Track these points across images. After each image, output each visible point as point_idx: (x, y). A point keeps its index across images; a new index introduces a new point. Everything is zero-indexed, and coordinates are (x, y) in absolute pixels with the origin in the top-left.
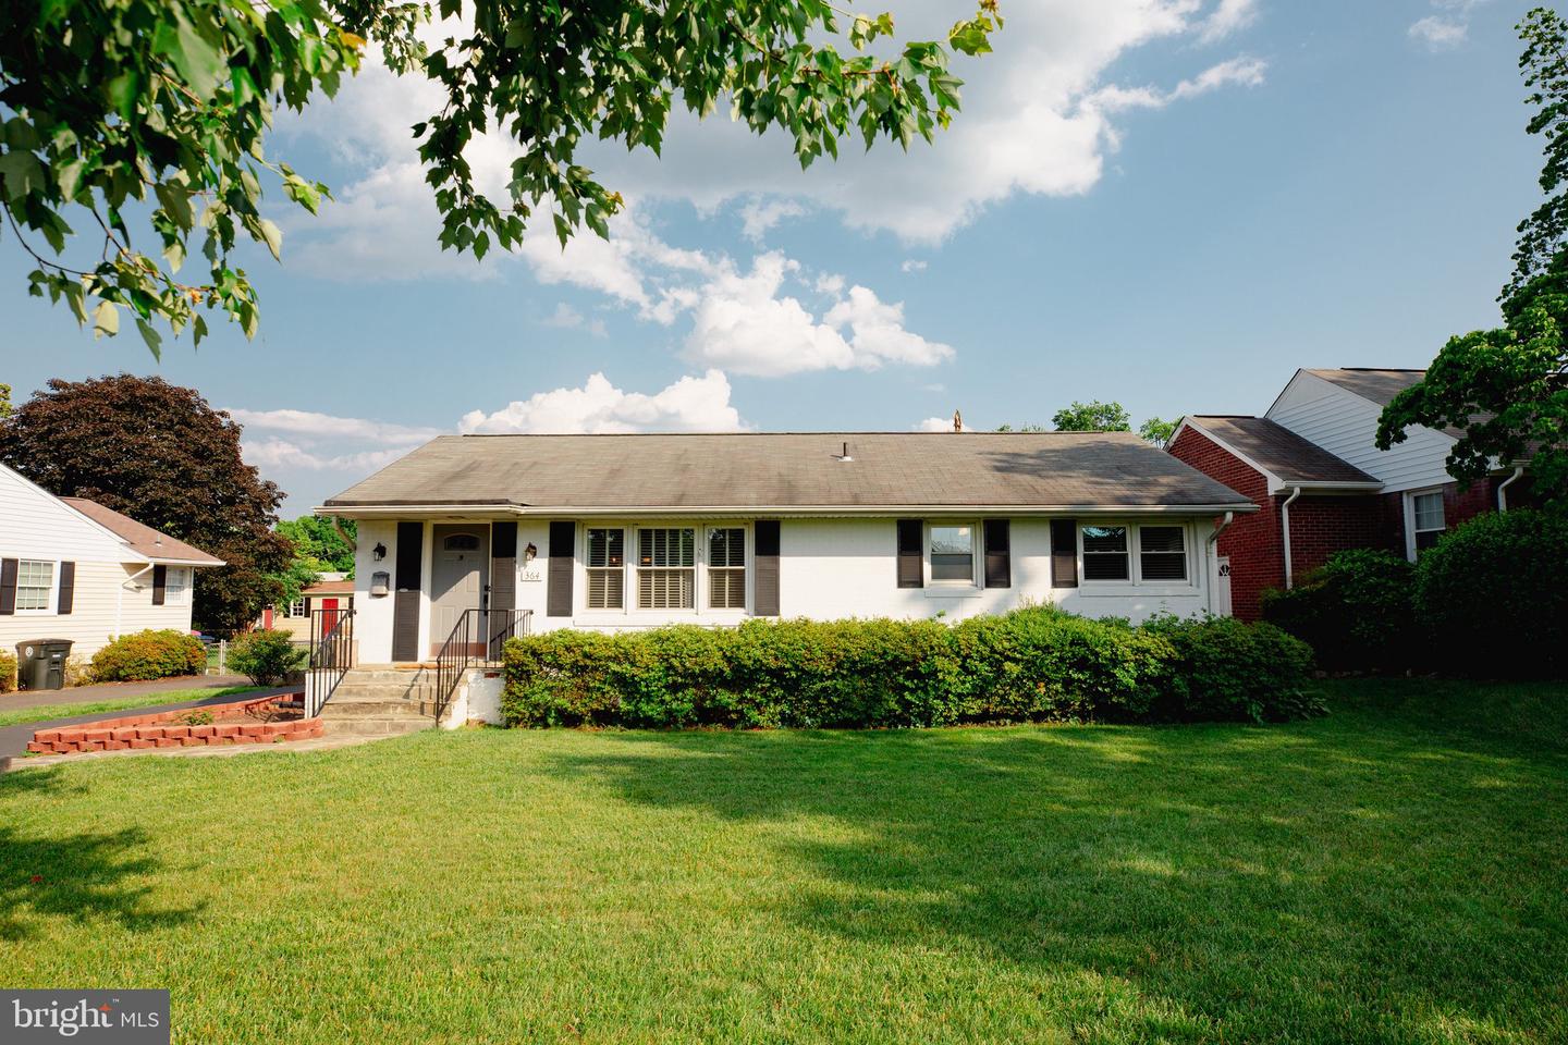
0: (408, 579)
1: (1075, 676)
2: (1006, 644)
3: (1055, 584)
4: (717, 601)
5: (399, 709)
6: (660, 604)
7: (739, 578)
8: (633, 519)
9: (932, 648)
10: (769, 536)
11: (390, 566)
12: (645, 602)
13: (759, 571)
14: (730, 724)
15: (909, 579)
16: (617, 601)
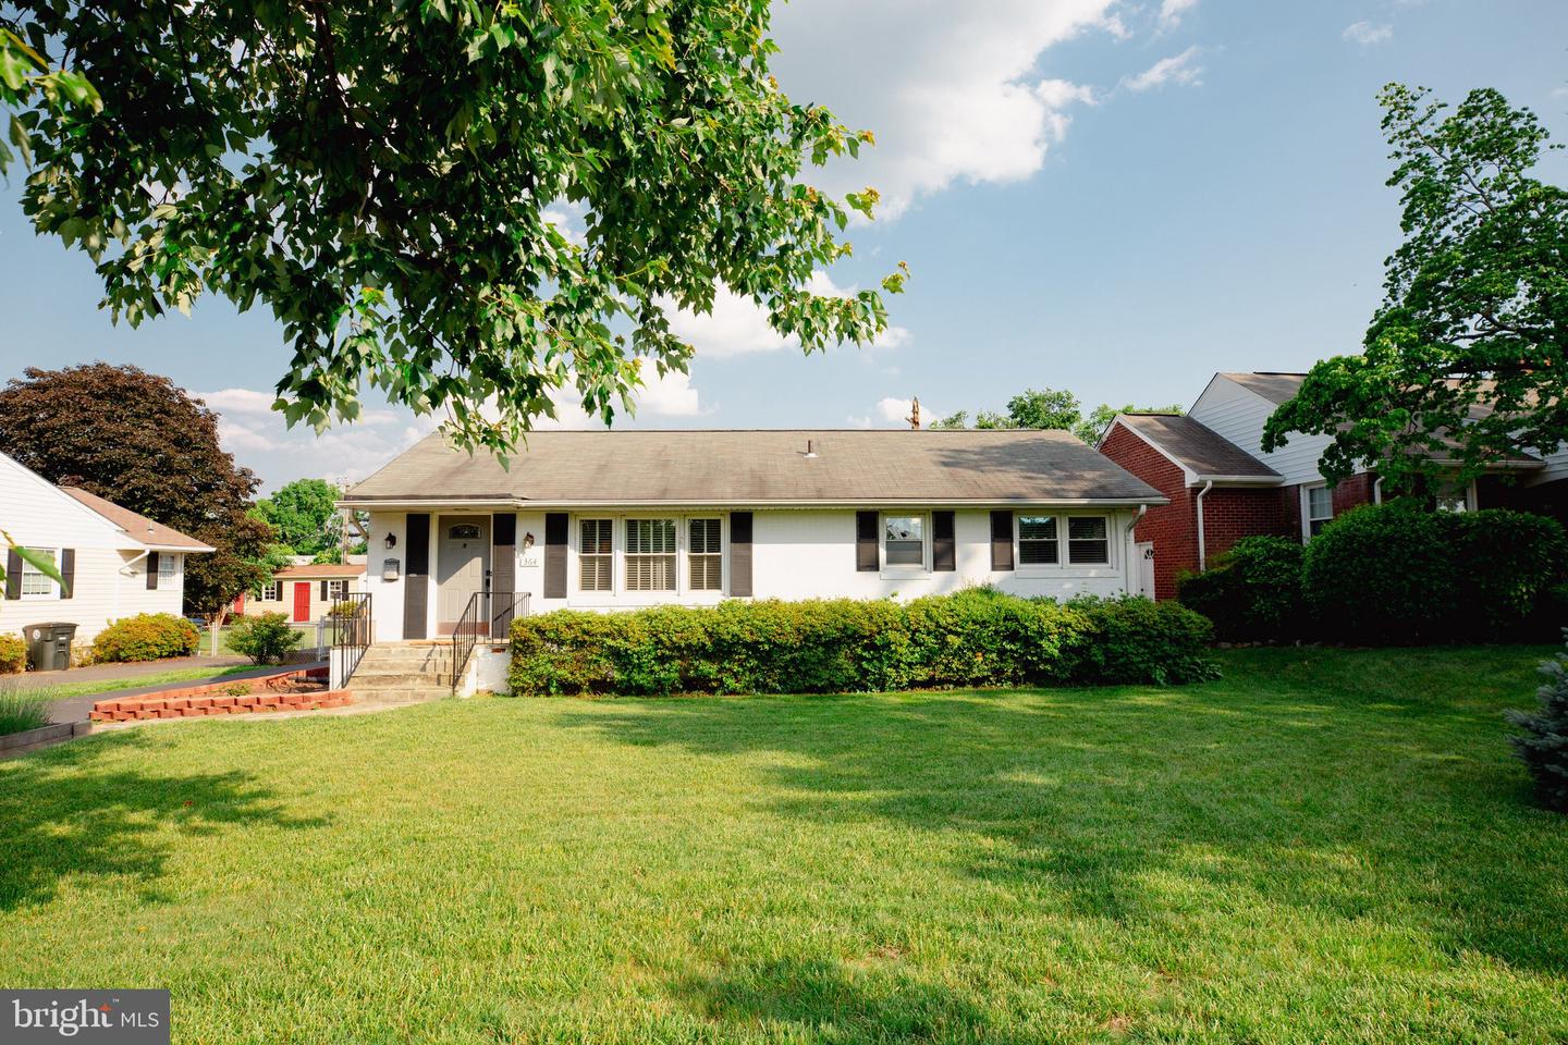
0: (416, 564)
1: (1008, 647)
2: (950, 620)
3: (994, 568)
4: (696, 584)
5: (418, 681)
6: (646, 586)
7: (715, 563)
8: (620, 511)
9: (886, 624)
10: (742, 525)
11: (400, 553)
12: (632, 585)
13: (734, 558)
14: (712, 691)
15: (868, 564)
16: (606, 584)
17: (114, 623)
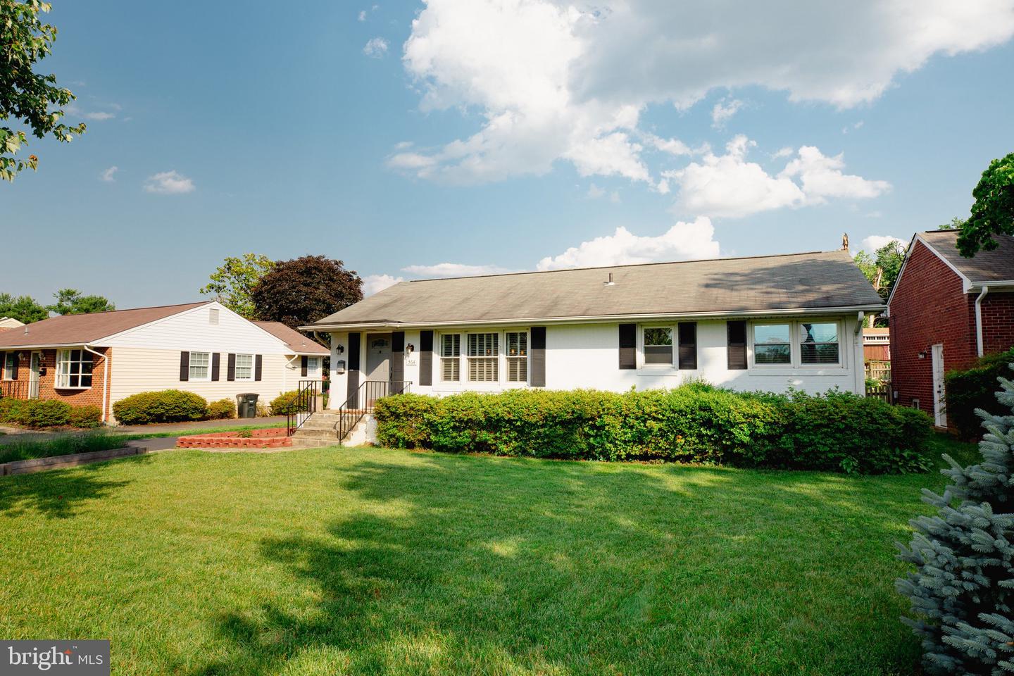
0: (354, 365)
2: (654, 409)
3: (730, 367)
4: (513, 377)
5: (328, 435)
6: (481, 379)
7: (524, 362)
8: (465, 328)
9: (604, 410)
10: (539, 336)
11: (345, 357)
12: (473, 378)
13: (533, 358)
14: (492, 452)
15: (628, 364)
16: (457, 378)
17: (283, 394)
